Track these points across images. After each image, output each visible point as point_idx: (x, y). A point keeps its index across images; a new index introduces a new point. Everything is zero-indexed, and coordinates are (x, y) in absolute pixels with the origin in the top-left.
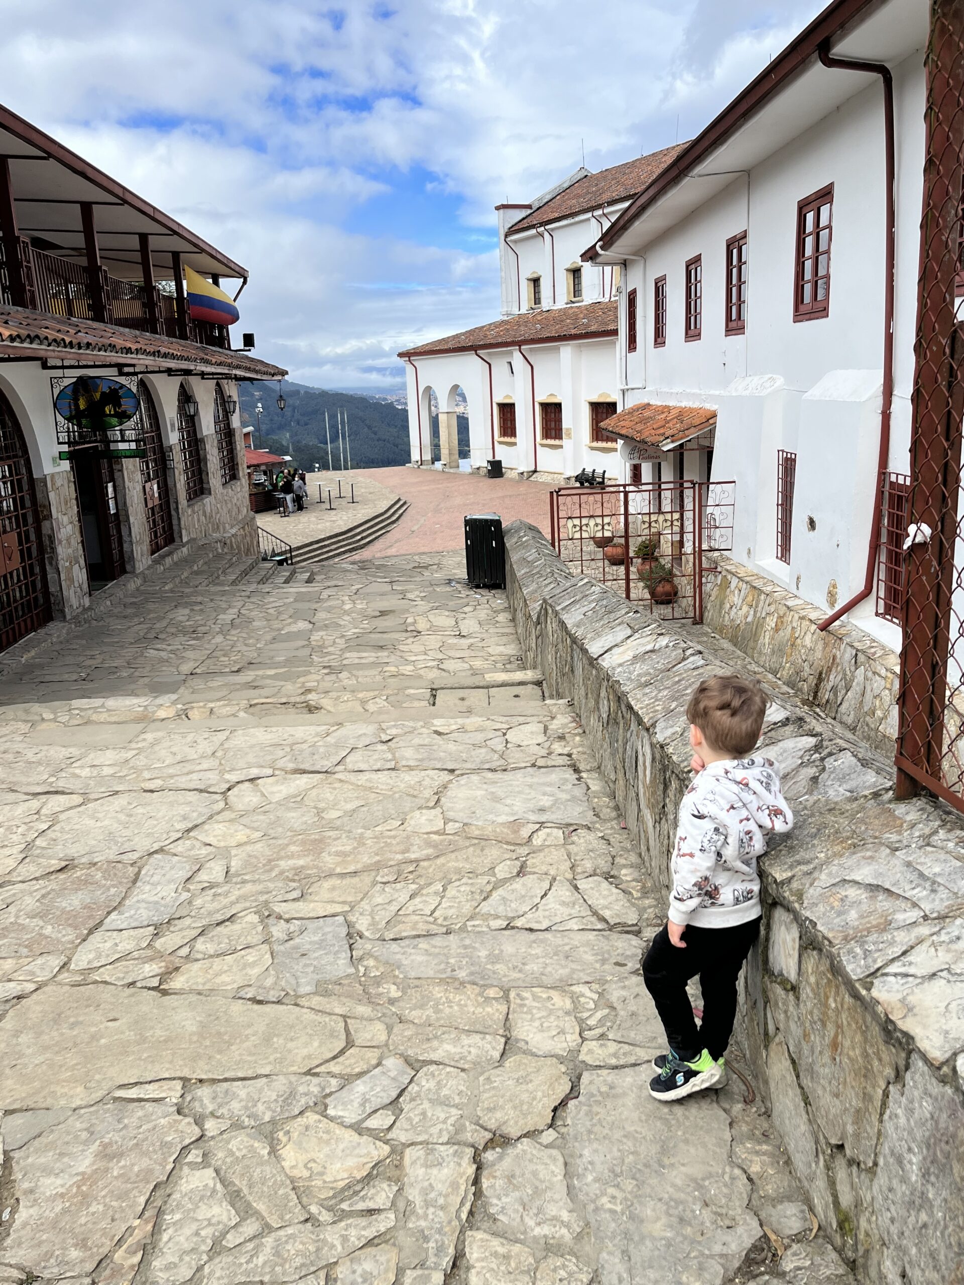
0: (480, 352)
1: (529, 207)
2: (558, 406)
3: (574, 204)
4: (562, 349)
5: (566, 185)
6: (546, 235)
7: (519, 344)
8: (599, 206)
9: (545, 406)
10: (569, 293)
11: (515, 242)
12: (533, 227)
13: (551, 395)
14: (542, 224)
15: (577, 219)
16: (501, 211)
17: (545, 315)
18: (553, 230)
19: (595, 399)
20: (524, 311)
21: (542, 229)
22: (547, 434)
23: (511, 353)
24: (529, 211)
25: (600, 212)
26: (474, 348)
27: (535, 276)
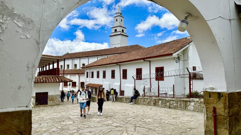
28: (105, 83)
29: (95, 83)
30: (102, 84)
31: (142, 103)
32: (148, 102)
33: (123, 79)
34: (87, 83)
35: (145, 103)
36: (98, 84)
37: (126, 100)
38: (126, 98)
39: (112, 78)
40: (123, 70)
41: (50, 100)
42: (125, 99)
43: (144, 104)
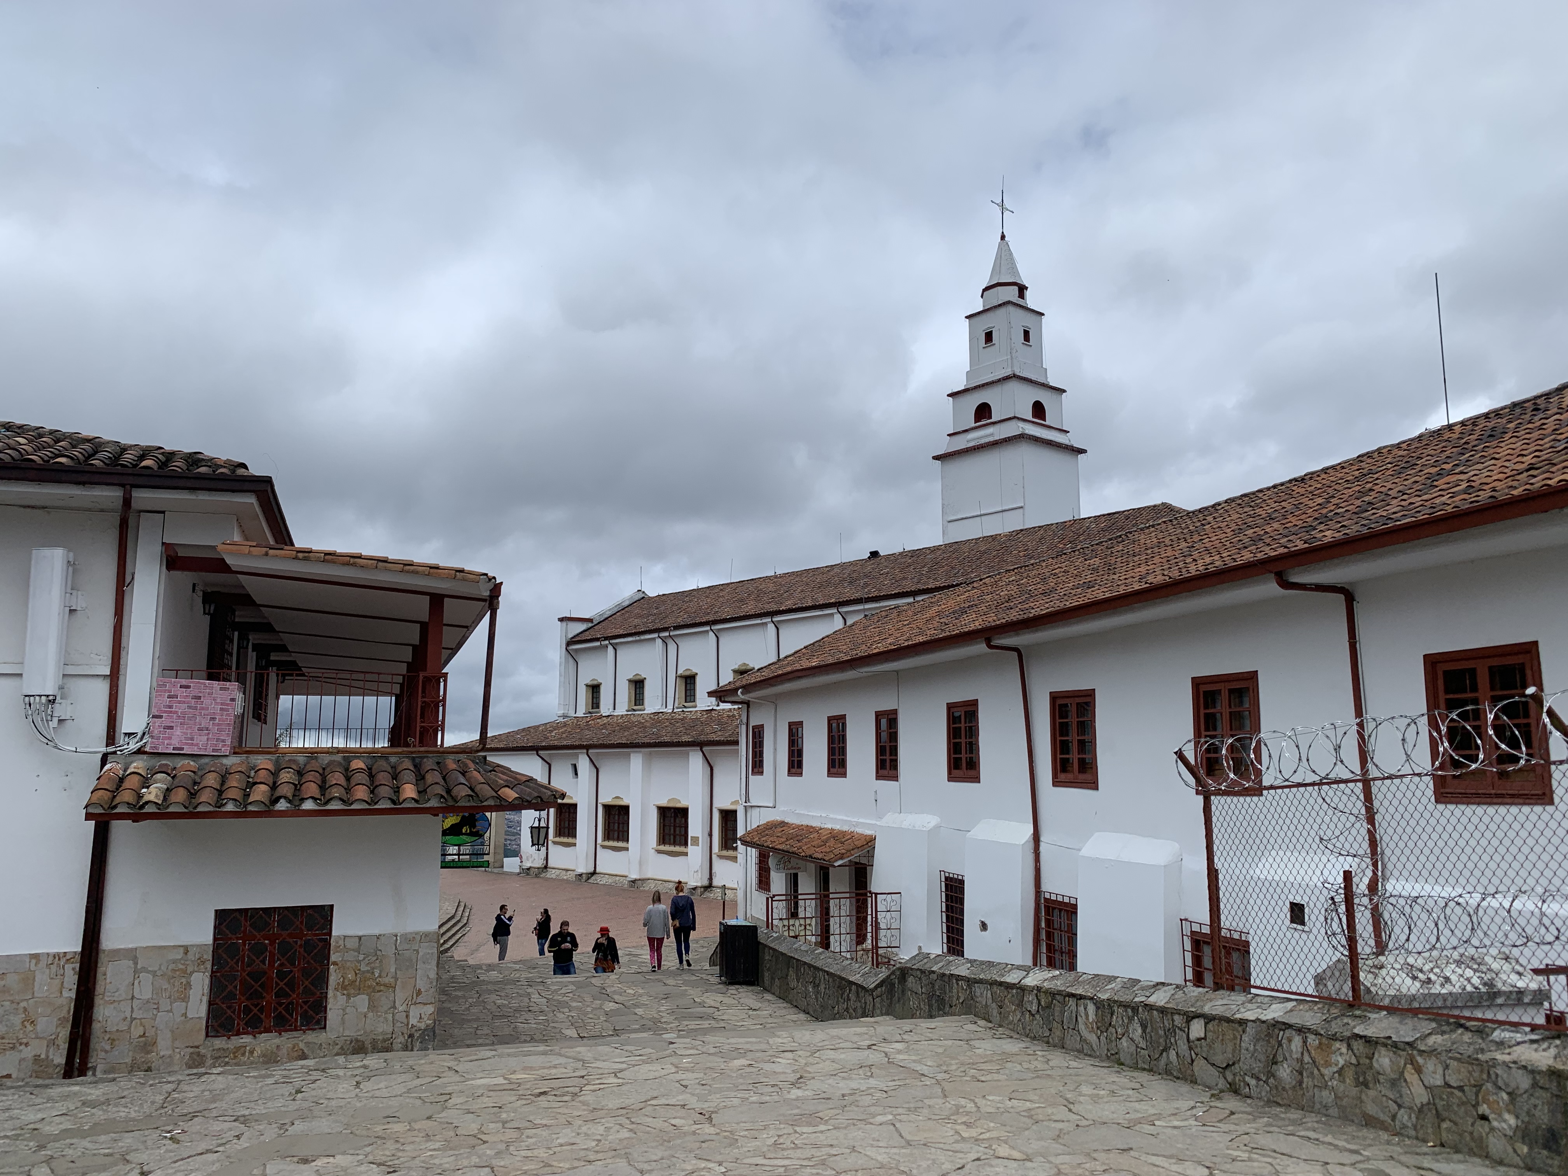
0: (540, 752)
1: (590, 620)
2: (625, 810)
3: (638, 623)
4: (632, 755)
5: (627, 603)
6: (610, 648)
7: (587, 747)
8: (665, 629)
9: (608, 808)
10: (630, 701)
11: (576, 650)
12: (597, 639)
13: (617, 797)
14: (606, 638)
15: (642, 637)
16: (564, 624)
17: (605, 720)
18: (617, 644)
19: (664, 803)
20: (581, 713)
21: (607, 642)
22: (608, 836)
23: (576, 756)
24: (590, 625)
25: (667, 634)
26: (535, 749)
27: (595, 683)
28: (891, 819)
29: (815, 824)
30: (868, 832)
31: (1326, 1096)
32: (1419, 1094)
33: (1056, 783)
34: (757, 819)
35: (1371, 1109)
36: (837, 827)
37: (1104, 1026)
38: (1106, 1008)
39: (951, 778)
40: (1055, 697)
41: (348, 988)
42: (1091, 1008)
43: (1369, 1122)
